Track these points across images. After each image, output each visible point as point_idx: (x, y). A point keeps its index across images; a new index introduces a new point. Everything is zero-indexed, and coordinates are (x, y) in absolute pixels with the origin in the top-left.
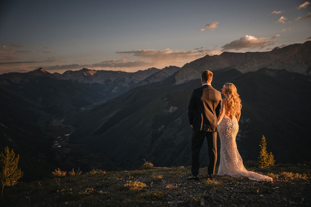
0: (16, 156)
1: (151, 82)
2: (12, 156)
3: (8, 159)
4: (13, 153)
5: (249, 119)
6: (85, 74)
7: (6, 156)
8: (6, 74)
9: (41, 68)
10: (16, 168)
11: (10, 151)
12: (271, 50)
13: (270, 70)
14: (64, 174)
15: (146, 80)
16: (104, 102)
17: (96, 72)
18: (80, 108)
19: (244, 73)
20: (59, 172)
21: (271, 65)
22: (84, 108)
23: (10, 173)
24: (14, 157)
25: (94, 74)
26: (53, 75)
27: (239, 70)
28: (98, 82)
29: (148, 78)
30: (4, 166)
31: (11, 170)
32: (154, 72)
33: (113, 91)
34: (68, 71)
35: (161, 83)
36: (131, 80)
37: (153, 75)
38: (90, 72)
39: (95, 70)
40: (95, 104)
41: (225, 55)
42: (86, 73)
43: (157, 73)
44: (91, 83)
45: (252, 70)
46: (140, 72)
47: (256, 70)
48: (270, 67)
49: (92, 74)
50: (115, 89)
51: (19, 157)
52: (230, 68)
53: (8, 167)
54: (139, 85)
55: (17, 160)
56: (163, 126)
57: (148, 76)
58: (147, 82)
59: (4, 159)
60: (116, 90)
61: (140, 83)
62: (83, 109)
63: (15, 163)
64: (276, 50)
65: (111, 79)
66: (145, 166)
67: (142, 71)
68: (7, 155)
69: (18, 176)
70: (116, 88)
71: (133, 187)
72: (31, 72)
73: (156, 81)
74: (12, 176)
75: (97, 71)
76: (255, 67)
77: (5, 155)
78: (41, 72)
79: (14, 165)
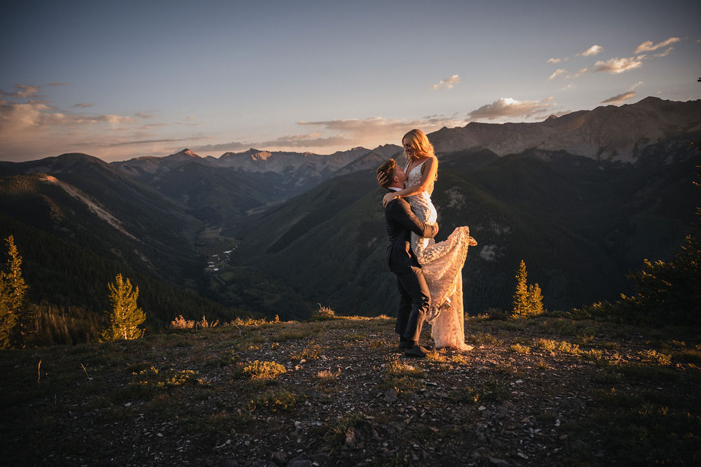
0: (134, 289)
1: (356, 169)
2: (127, 289)
3: (121, 293)
4: (129, 284)
5: (508, 228)
6: (254, 159)
7: (118, 289)
8: (136, 159)
9: (186, 150)
10: (135, 307)
11: (124, 281)
12: (544, 120)
13: (543, 151)
14: (191, 324)
15: (348, 167)
16: (283, 201)
17: (270, 155)
18: (246, 212)
19: (502, 156)
20: (182, 323)
21: (543, 143)
22: (252, 210)
23: (125, 314)
24: (130, 291)
25: (268, 158)
26: (204, 159)
27: (495, 152)
28: (273, 170)
29: (351, 164)
30: (116, 303)
31: (127, 311)
32: (360, 154)
33: (297, 183)
34: (227, 153)
35: (371, 172)
36: (325, 166)
37: (360, 159)
38: (261, 155)
39: (269, 152)
40: (269, 204)
41: (472, 126)
42: (255, 157)
43: (366, 156)
44: (263, 171)
45: (514, 152)
46: (339, 153)
47: (521, 151)
48: (541, 147)
49: (264, 158)
50: (300, 181)
51: (138, 291)
52: (480, 147)
53: (122, 306)
54: (337, 174)
55: (136, 295)
56: (375, 239)
57: (352, 161)
58: (349, 170)
59: (115, 293)
60: (302, 182)
61: (340, 171)
62: (250, 212)
63: (133, 300)
64: (551, 120)
65: (294, 165)
66: (321, 314)
67: (341, 152)
68: (120, 287)
69: (137, 320)
70: (301, 179)
71: (259, 372)
72: (171, 155)
73: (364, 168)
74: (129, 319)
75: (272, 153)
76: (518, 146)
77: (117, 286)
78: (187, 155)
79: (130, 302)
